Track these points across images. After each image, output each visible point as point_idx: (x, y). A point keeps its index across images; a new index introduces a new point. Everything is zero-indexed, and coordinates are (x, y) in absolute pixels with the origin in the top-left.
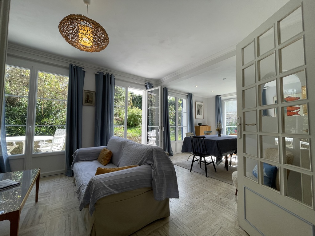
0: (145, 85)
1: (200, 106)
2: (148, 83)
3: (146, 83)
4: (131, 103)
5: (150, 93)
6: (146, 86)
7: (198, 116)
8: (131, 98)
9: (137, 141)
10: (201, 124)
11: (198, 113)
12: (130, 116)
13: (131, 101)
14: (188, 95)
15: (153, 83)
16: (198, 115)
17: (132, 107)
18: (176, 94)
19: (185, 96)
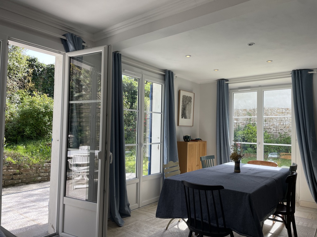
0: (62, 39)
1: (187, 100)
2: (72, 35)
3: (64, 35)
4: (29, 82)
5: (76, 63)
6: (64, 43)
7: (183, 121)
8: (31, 71)
9: (42, 174)
10: (189, 137)
11: (184, 116)
12: (25, 114)
13: (30, 79)
14: (164, 76)
15: (85, 36)
16: (182, 117)
17: (32, 91)
18: (139, 70)
19: (158, 76)
